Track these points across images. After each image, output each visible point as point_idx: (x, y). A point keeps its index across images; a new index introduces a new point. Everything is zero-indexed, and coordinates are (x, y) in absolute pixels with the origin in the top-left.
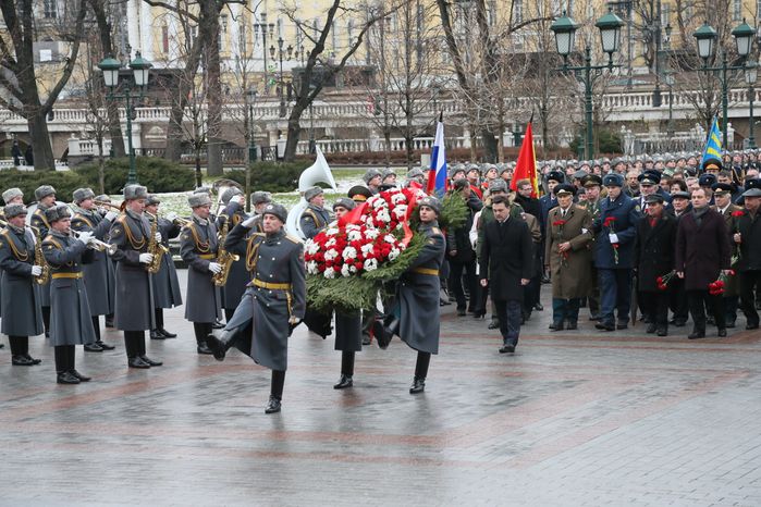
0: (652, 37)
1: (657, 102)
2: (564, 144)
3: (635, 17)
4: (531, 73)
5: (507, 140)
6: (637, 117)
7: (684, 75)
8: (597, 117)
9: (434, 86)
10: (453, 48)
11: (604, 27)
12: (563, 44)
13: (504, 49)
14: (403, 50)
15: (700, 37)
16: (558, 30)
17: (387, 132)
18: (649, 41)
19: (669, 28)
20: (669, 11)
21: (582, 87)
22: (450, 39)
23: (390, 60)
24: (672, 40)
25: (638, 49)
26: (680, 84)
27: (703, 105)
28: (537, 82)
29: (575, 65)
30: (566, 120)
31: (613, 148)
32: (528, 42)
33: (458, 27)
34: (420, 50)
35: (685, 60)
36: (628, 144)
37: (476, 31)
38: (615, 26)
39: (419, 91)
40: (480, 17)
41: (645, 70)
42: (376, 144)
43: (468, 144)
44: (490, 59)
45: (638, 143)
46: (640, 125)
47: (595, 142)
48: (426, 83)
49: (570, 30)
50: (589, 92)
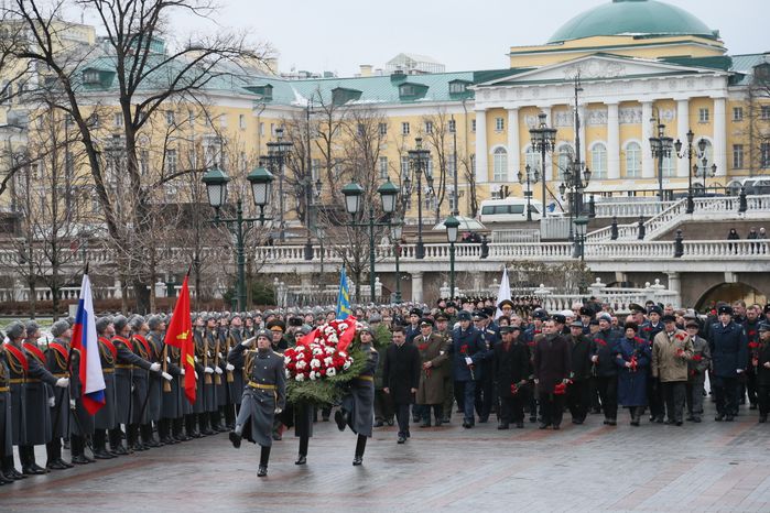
0: (304, 192)
1: (309, 256)
2: (218, 296)
3: (287, 171)
4: (183, 224)
5: (160, 291)
6: (289, 269)
7: (334, 230)
8: (250, 269)
9: (83, 234)
10: (103, 197)
11: (255, 180)
12: (215, 195)
13: (157, 198)
14: (49, 198)
15: (348, 193)
16: (210, 182)
17: (32, 282)
18: (300, 196)
19: (319, 183)
20: (319, 167)
21: (234, 239)
22: (100, 188)
23: (36, 207)
24: (323, 195)
25: (290, 202)
26: (330, 238)
27: (352, 259)
28: (190, 233)
29: (228, 216)
30: (220, 270)
31: (267, 300)
32: (180, 193)
33: (108, 176)
34: (68, 197)
35: (335, 215)
36: (281, 297)
37: (128, 180)
38: (266, 180)
39: (66, 240)
40: (132, 167)
41: (297, 224)
42: (21, 294)
43: (118, 294)
44: (142, 208)
45: (291, 296)
46: (293, 278)
47: (249, 295)
48: (75, 232)
49: (221, 182)
50: (241, 244)
